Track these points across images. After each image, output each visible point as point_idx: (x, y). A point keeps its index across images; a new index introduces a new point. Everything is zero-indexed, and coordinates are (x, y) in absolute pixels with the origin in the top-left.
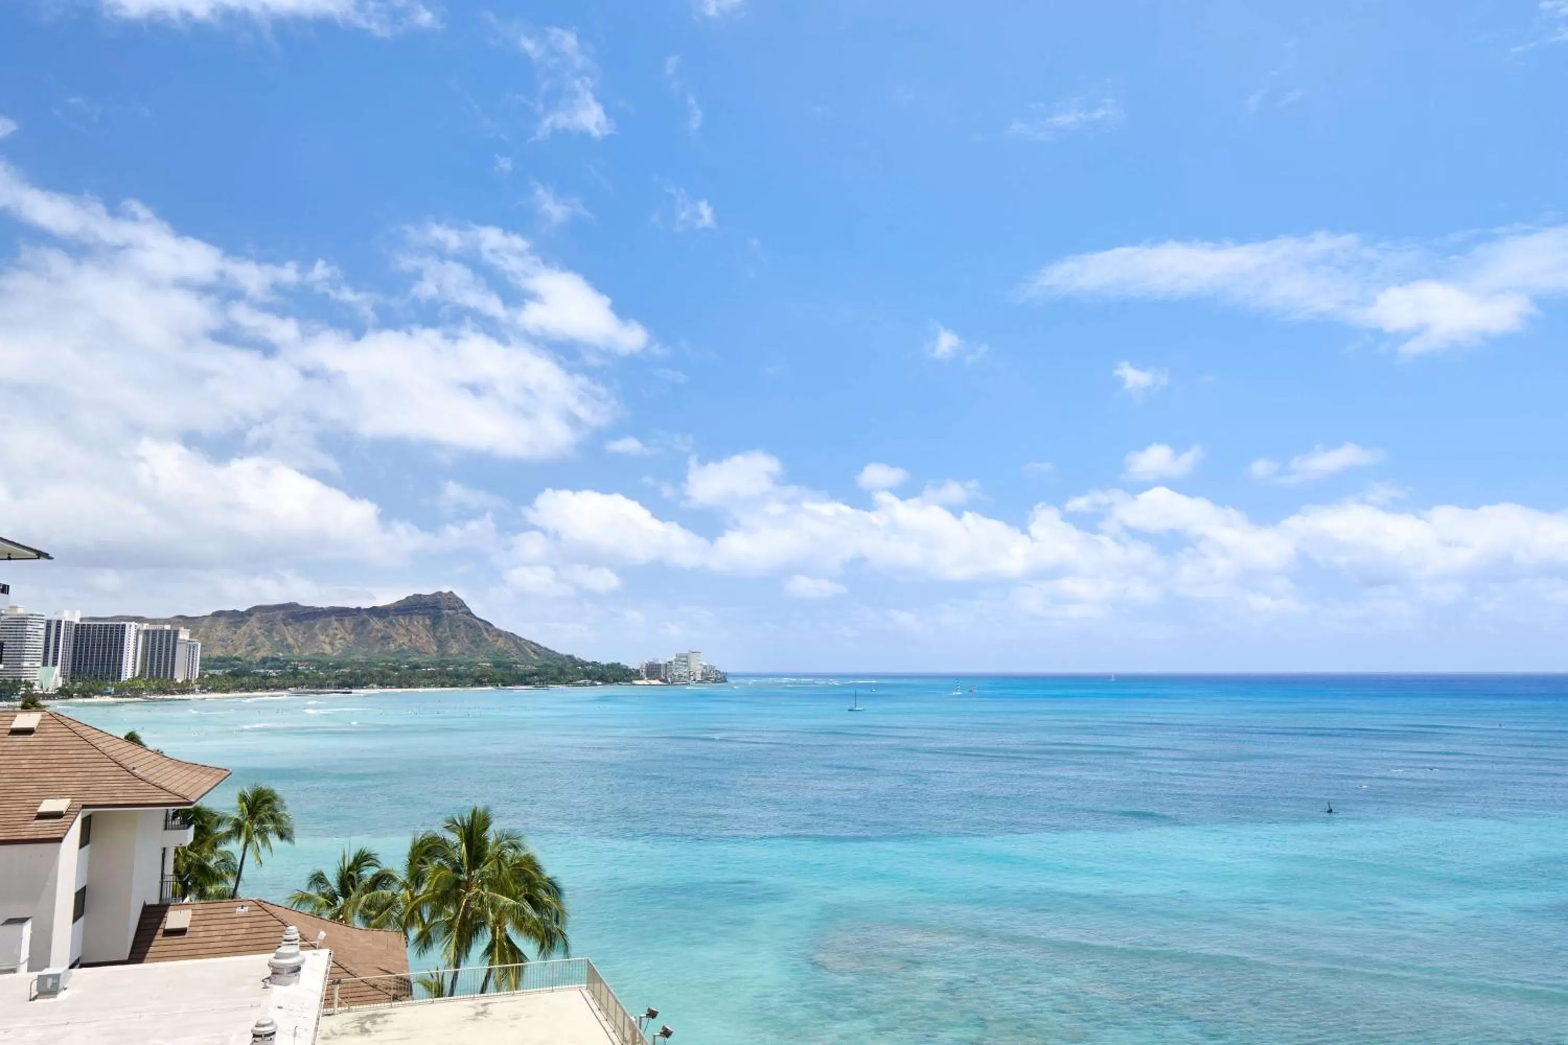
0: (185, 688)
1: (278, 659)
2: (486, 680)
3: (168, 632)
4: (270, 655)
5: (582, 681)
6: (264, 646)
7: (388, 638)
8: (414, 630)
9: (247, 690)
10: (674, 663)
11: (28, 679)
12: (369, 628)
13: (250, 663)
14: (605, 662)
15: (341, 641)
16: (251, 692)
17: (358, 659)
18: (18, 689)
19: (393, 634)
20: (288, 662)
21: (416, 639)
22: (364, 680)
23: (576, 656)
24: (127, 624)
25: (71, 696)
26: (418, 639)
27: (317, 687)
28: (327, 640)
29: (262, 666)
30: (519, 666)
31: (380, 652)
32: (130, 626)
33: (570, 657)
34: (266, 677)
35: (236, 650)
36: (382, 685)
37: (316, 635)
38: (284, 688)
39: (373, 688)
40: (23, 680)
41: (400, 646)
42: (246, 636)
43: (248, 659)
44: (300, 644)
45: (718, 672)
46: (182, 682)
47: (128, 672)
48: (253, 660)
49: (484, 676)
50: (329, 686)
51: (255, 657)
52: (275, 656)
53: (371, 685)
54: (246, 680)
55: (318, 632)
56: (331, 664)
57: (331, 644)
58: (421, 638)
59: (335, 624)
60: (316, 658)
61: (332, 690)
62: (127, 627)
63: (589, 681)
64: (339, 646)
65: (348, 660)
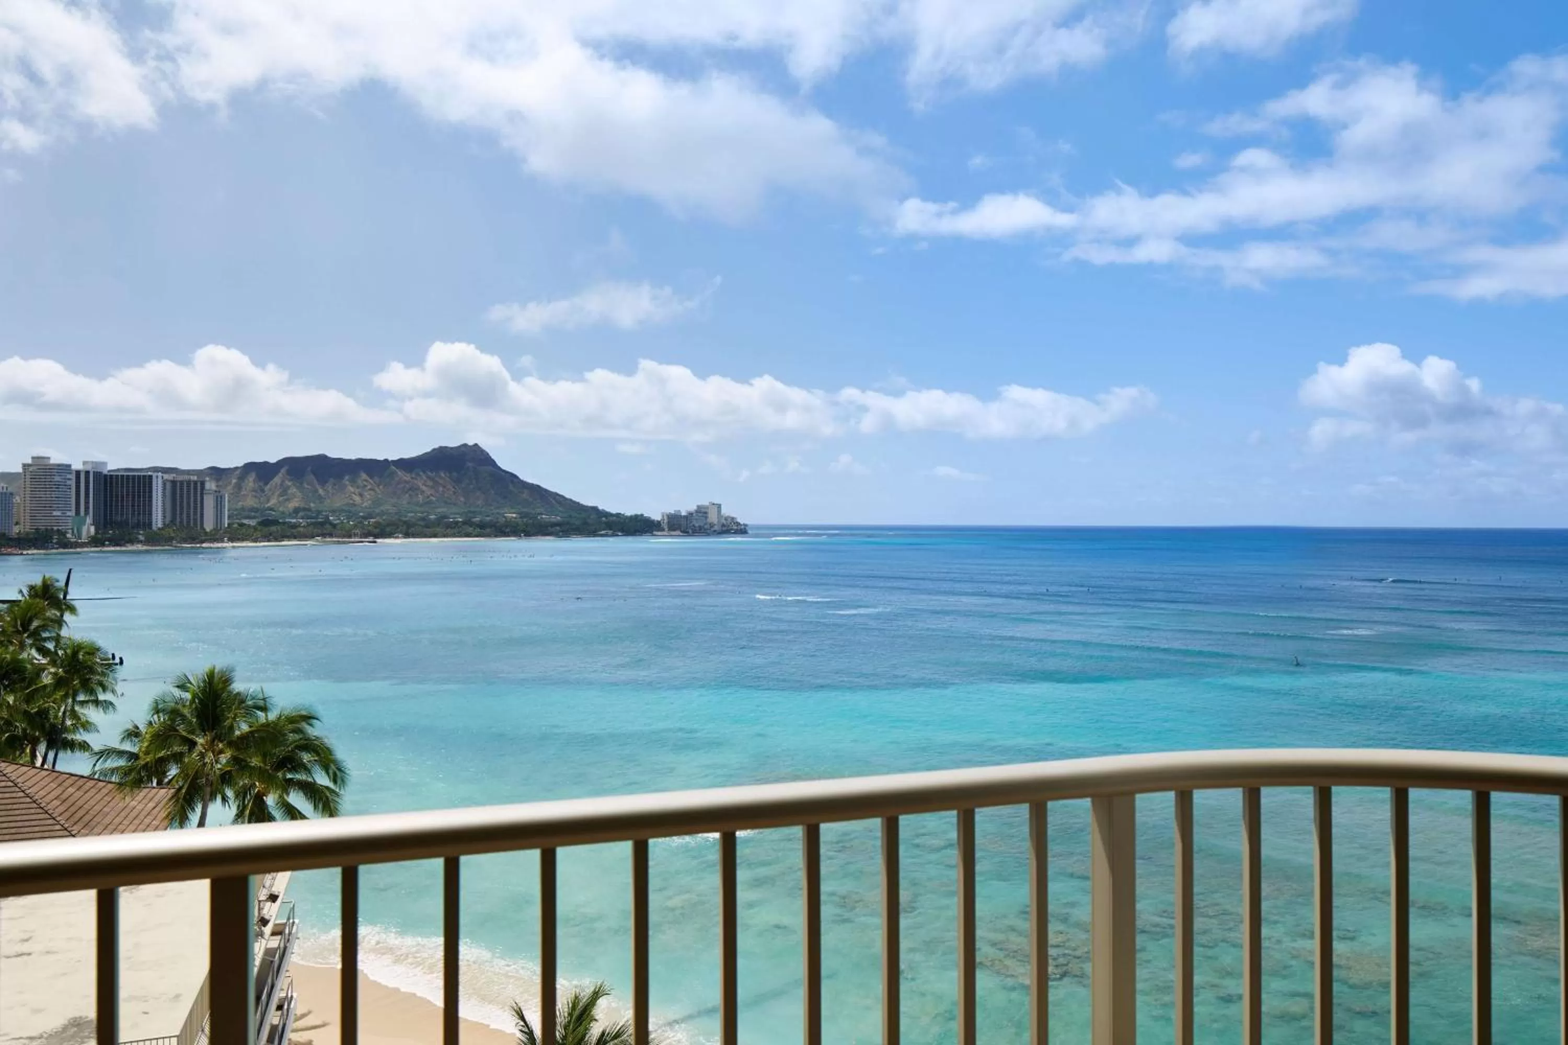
0: (215, 537)
1: (309, 510)
2: (508, 530)
3: (195, 483)
4: (302, 505)
5: (603, 532)
6: (295, 497)
7: (416, 489)
8: (441, 481)
9: (276, 540)
10: (694, 515)
11: (60, 528)
12: (397, 479)
13: (283, 513)
14: (629, 513)
15: (371, 492)
16: (280, 541)
17: (388, 510)
18: (51, 538)
19: (420, 484)
20: (319, 512)
21: (443, 491)
22: (388, 529)
23: (600, 508)
24: (154, 475)
25: (103, 545)
26: (445, 490)
27: (344, 537)
28: (357, 491)
29: (294, 515)
30: (544, 516)
31: (409, 503)
32: (157, 477)
33: (595, 509)
34: (294, 526)
35: (268, 501)
36: (407, 535)
37: (346, 486)
38: (312, 537)
39: (397, 537)
40: (55, 528)
41: (428, 497)
42: (278, 488)
43: (281, 509)
44: (330, 495)
45: (738, 524)
46: (211, 531)
47: (158, 520)
48: (285, 509)
49: (506, 527)
50: (355, 535)
51: (287, 507)
52: (307, 507)
53: (396, 535)
54: (273, 528)
55: (347, 483)
56: (361, 514)
57: (361, 495)
58: (448, 490)
59: (364, 476)
60: (346, 508)
61: (357, 540)
62: (154, 478)
63: (610, 532)
64: (368, 496)
65: (377, 511)
